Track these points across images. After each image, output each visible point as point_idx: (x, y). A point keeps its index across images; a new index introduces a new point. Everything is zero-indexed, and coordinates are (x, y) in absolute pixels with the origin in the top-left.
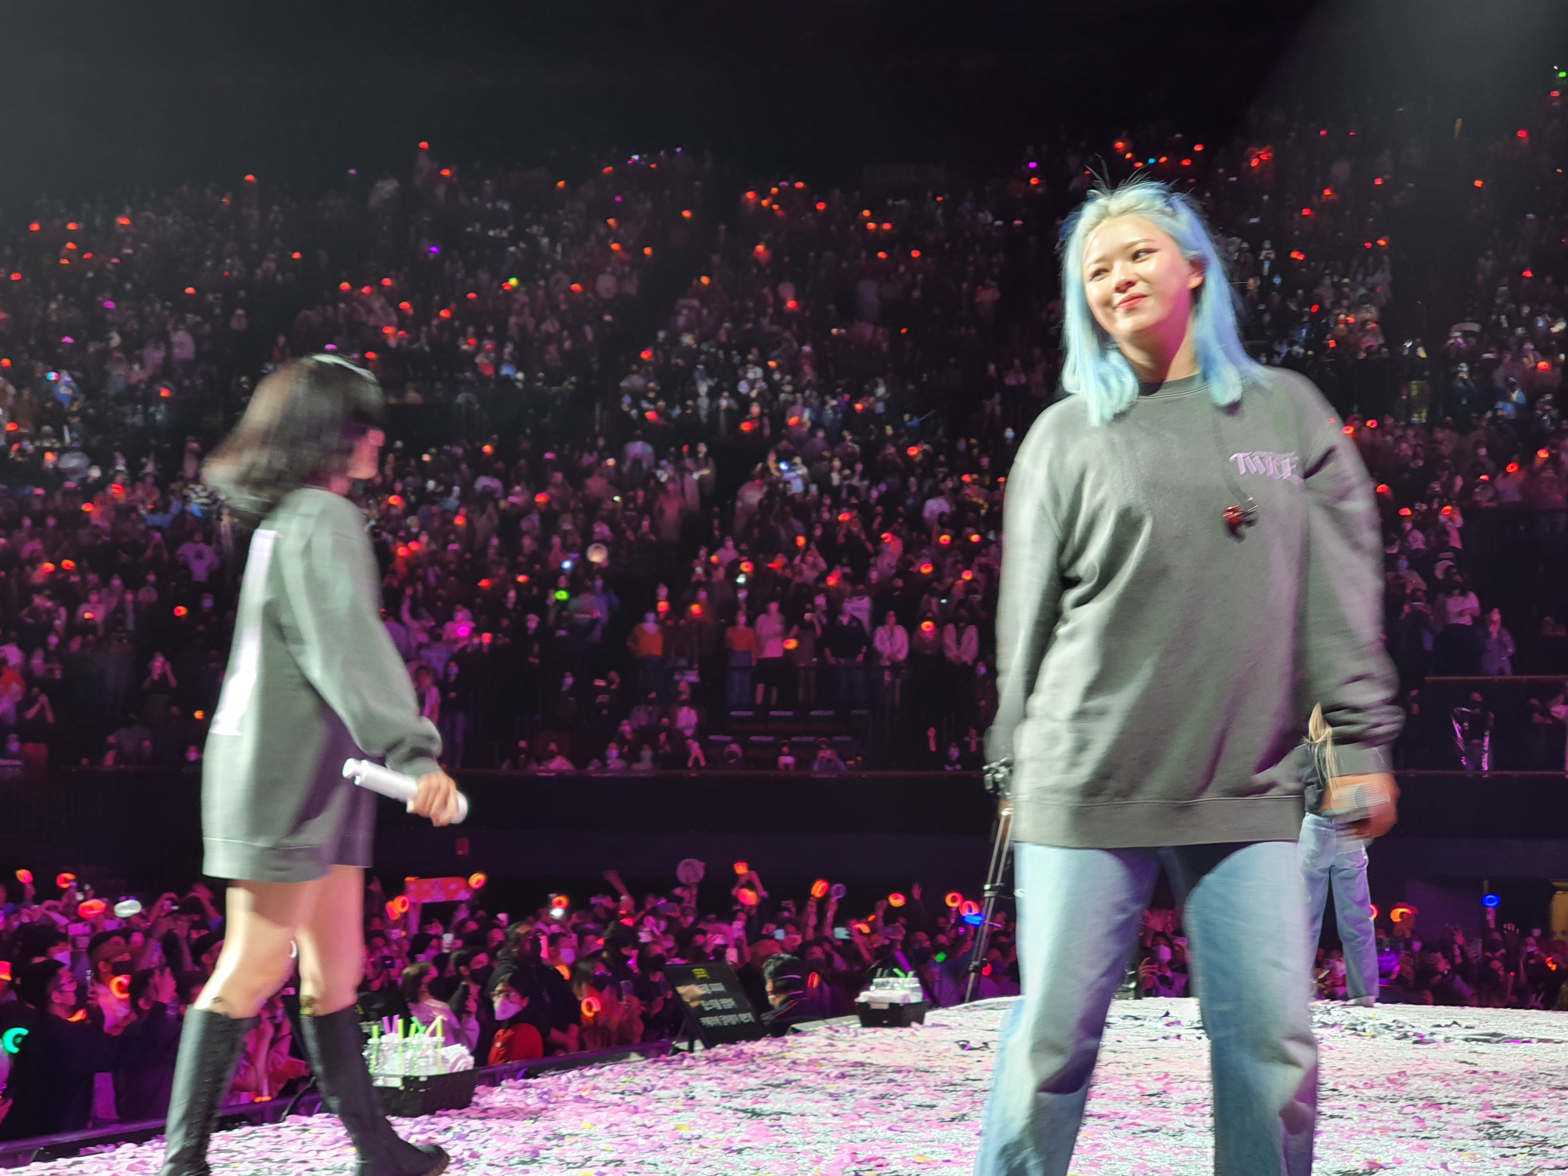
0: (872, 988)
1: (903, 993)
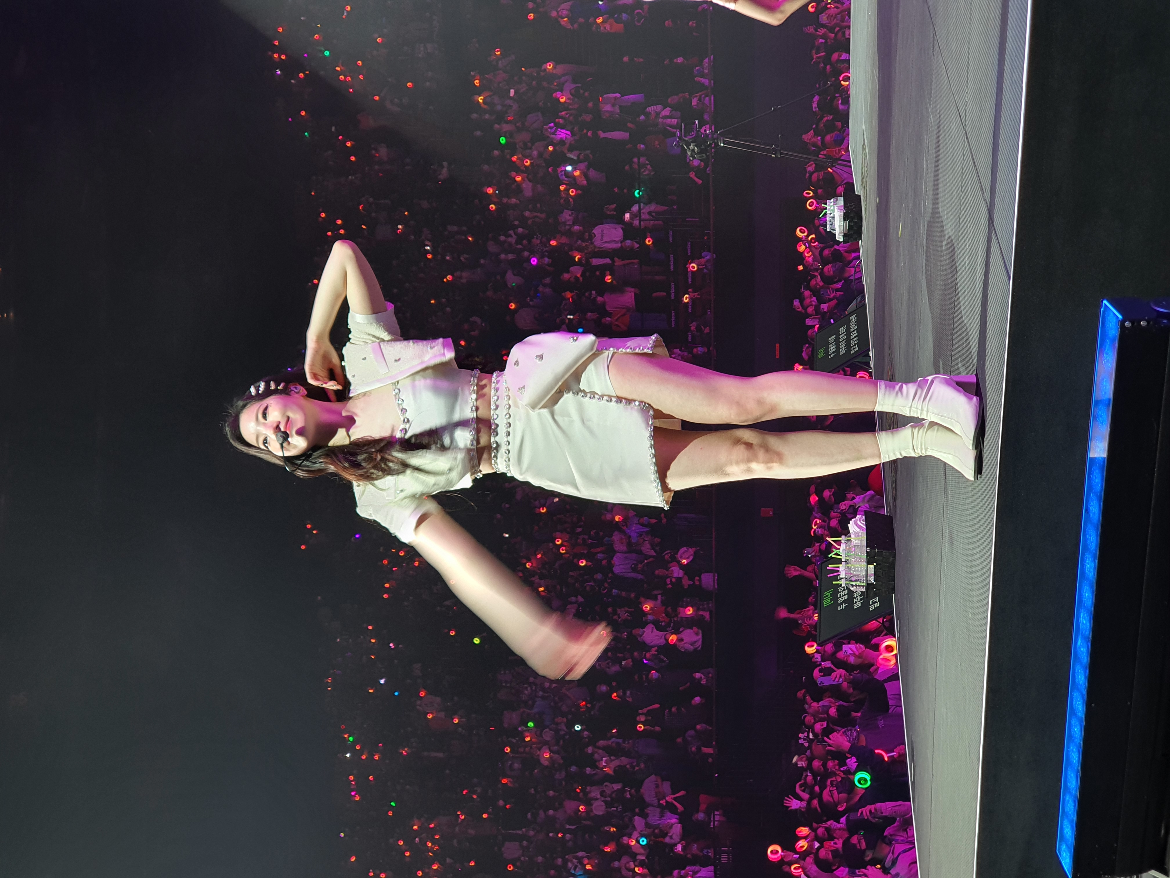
0: (834, 232)
1: (836, 210)
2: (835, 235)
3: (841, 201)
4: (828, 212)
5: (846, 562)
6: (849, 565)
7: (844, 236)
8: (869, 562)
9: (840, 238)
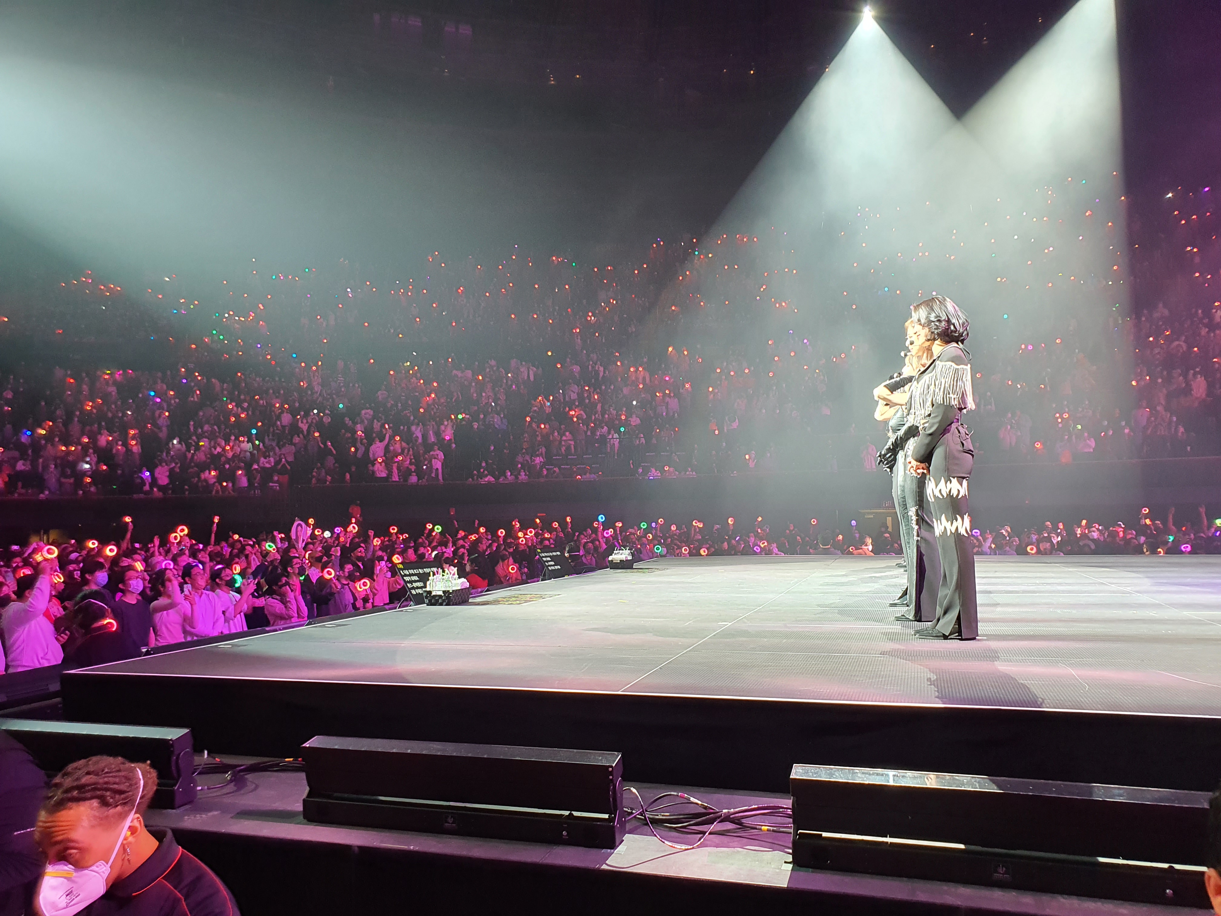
0: (613, 554)
1: (625, 556)
2: (612, 555)
3: (630, 558)
4: (624, 551)
5: (443, 579)
6: (442, 580)
7: (612, 561)
8: (444, 592)
9: (610, 558)
